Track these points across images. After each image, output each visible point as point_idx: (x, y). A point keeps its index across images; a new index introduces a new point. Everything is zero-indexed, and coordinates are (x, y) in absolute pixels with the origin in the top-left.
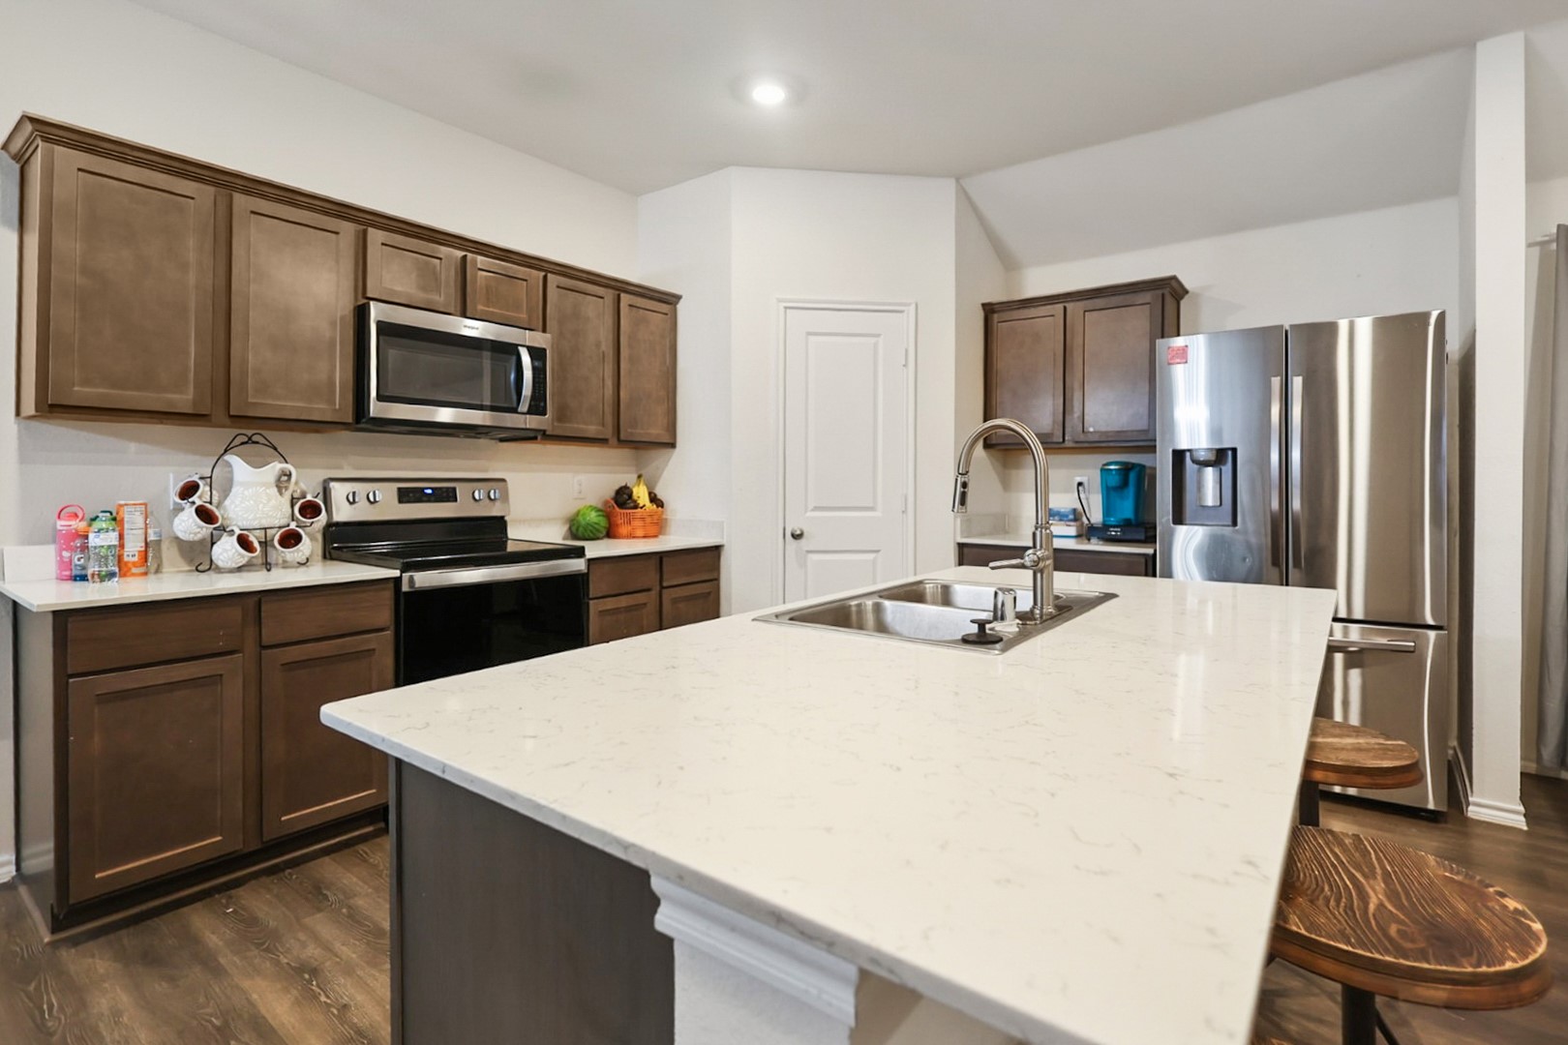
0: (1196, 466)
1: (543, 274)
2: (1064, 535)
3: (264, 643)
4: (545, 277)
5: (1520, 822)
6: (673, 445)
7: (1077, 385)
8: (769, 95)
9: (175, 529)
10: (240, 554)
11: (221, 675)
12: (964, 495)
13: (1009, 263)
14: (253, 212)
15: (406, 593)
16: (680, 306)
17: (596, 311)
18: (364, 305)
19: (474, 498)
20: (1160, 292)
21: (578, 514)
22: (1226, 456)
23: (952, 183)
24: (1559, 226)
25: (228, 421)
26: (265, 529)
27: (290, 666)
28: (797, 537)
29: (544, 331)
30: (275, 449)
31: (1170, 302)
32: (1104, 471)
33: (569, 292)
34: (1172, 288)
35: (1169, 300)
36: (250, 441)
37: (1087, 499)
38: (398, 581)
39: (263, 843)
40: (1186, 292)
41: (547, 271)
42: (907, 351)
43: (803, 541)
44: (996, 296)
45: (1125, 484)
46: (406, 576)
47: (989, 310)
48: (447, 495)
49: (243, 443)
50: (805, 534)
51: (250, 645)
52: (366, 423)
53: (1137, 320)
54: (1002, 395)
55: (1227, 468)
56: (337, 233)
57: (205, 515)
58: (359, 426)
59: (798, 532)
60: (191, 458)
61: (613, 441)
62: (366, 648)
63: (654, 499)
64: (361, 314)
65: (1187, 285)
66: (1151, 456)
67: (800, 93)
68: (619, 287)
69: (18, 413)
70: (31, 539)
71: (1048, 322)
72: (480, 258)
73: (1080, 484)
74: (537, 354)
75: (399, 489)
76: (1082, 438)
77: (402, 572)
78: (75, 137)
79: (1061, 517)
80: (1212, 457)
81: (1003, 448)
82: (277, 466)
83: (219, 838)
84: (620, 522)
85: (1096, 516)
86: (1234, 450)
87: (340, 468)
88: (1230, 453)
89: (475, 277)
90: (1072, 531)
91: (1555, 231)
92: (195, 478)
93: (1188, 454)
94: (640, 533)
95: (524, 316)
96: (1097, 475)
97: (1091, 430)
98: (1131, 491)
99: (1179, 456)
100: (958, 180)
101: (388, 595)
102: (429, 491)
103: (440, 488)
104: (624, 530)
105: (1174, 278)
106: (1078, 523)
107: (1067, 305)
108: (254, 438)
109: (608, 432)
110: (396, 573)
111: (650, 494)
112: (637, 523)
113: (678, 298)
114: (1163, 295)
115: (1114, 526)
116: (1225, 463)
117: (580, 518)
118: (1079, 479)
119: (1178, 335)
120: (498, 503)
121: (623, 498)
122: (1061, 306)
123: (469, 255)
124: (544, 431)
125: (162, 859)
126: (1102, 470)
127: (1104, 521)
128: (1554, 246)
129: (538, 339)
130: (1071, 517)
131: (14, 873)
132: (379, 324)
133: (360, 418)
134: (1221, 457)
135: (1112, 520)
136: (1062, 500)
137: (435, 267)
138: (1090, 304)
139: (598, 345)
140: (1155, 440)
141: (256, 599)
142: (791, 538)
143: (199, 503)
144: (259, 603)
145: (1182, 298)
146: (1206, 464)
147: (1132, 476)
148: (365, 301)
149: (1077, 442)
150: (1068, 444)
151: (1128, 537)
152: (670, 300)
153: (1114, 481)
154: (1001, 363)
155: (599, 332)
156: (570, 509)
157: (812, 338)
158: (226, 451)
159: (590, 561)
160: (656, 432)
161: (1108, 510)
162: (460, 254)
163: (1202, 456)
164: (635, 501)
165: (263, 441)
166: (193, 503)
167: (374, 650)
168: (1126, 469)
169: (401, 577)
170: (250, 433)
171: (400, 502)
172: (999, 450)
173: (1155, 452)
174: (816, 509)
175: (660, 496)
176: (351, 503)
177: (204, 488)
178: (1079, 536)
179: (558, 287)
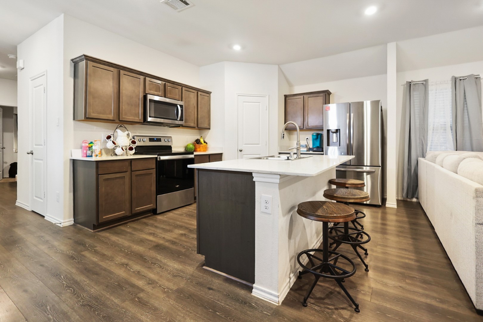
0: (332, 133)
1: (181, 87)
2: (304, 150)
3: (132, 170)
4: (182, 88)
5: (395, 207)
6: (209, 129)
7: (306, 115)
8: (237, 48)
9: (107, 146)
10: (122, 152)
11: (124, 177)
12: (283, 136)
13: (290, 85)
14: (124, 74)
15: (159, 161)
16: (211, 94)
17: (193, 96)
18: (146, 95)
19: (165, 141)
20: (325, 93)
21: (187, 145)
22: (338, 131)
23: (277, 66)
24: (407, 82)
25: (118, 121)
26: (126, 146)
27: (137, 175)
28: (241, 151)
29: (182, 101)
30: (126, 128)
31: (327, 96)
32: (313, 135)
33: (187, 92)
34: (328, 92)
35: (327, 95)
36: (121, 126)
37: (309, 142)
38: (157, 158)
39: (132, 214)
40: (331, 93)
41: (182, 86)
42: (267, 107)
43: (242, 152)
44: (287, 93)
45: (317, 138)
46: (158, 157)
47: (286, 96)
48: (159, 140)
49: (120, 127)
50: (243, 150)
51: (129, 170)
52: (146, 123)
53: (320, 99)
54: (289, 117)
55: (338, 134)
56: (140, 79)
57: (114, 143)
58: (145, 123)
59: (241, 150)
60: (107, 130)
61: (197, 128)
62: (151, 173)
63: (205, 142)
64: (145, 97)
65: (331, 92)
66: (322, 132)
67: (243, 48)
68: (198, 90)
69: (74, 119)
70: (76, 148)
71: (300, 99)
72: (168, 84)
73: (307, 139)
74: (181, 106)
75: (149, 138)
76: (308, 127)
77: (158, 156)
78: (92, 59)
79: (303, 146)
80: (335, 131)
81: (290, 130)
82: (127, 132)
83: (124, 212)
84: (197, 147)
85: (311, 146)
86: (340, 130)
87: (136, 133)
88: (339, 130)
89: (167, 88)
90: (305, 149)
91: (406, 83)
92: (110, 135)
93: (330, 131)
94: (202, 150)
95: (177, 97)
96: (311, 136)
97: (310, 125)
98: (319, 139)
99: (328, 131)
100: (278, 65)
101: (154, 161)
102: (155, 139)
103: (158, 138)
104: (198, 149)
105: (328, 90)
106: (307, 148)
107: (304, 96)
108: (122, 126)
109: (196, 126)
110: (156, 156)
111: (204, 141)
112: (201, 148)
113: (211, 92)
114: (326, 94)
115: (315, 148)
116: (338, 132)
117: (188, 147)
118: (307, 138)
119: (329, 103)
120: (170, 142)
121: (198, 142)
122: (303, 96)
123: (166, 83)
124: (182, 125)
125: (115, 215)
126: (312, 135)
127: (313, 147)
128: (406, 86)
129: (181, 103)
130: (305, 146)
131: (73, 223)
132: (149, 99)
133: (145, 121)
134: (337, 131)
135: (314, 147)
136: (303, 142)
137: (159, 86)
138: (309, 96)
139: (193, 104)
140: (323, 128)
141: (130, 160)
142: (240, 152)
143: (112, 140)
144: (131, 161)
145: (330, 95)
146: (334, 133)
147: (319, 136)
148: (145, 94)
149: (306, 128)
150: (304, 129)
151: (318, 150)
152: (209, 93)
153: (315, 137)
154: (289, 109)
155: (193, 101)
156: (185, 144)
157: (244, 103)
158: (116, 128)
159: (195, 155)
160: (206, 126)
161: (313, 144)
162: (165, 83)
163: (333, 131)
164: (201, 142)
165: (123, 126)
166: (111, 140)
167: (152, 173)
168: (318, 134)
169: (157, 157)
170: (121, 124)
171: (150, 141)
172: (288, 130)
173: (323, 131)
174: (245, 144)
175: (206, 141)
176: (139, 141)
177: (112, 137)
178: (307, 151)
179: (185, 90)
